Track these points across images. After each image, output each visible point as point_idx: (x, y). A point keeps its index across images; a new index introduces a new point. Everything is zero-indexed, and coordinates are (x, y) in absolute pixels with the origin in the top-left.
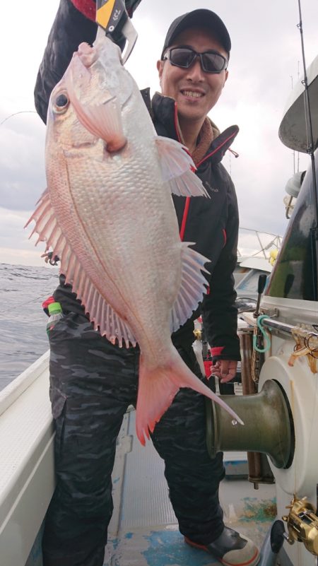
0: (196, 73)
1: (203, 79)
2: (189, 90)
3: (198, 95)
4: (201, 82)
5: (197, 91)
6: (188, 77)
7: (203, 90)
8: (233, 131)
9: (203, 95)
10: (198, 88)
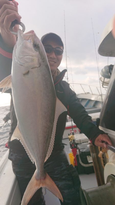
0: (53, 55)
1: (56, 57)
4: (55, 58)
5: (54, 61)
8: (65, 71)
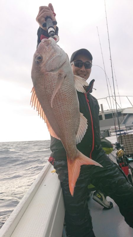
0: (83, 69)
2: (81, 74)
3: (84, 75)
4: (84, 71)
5: (84, 74)
6: (81, 70)
7: (85, 74)
9: (85, 75)
10: (84, 73)
